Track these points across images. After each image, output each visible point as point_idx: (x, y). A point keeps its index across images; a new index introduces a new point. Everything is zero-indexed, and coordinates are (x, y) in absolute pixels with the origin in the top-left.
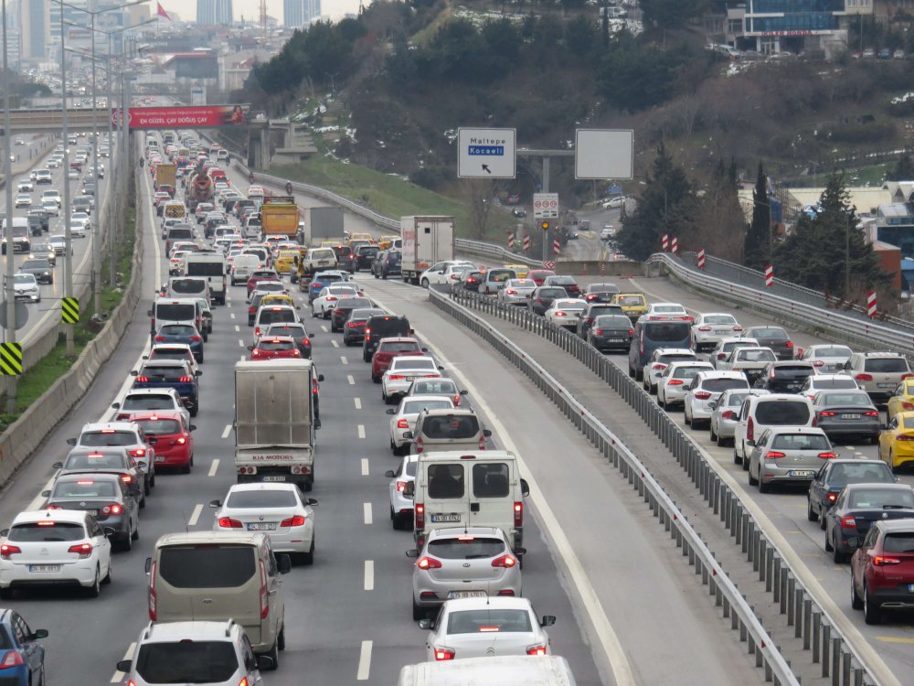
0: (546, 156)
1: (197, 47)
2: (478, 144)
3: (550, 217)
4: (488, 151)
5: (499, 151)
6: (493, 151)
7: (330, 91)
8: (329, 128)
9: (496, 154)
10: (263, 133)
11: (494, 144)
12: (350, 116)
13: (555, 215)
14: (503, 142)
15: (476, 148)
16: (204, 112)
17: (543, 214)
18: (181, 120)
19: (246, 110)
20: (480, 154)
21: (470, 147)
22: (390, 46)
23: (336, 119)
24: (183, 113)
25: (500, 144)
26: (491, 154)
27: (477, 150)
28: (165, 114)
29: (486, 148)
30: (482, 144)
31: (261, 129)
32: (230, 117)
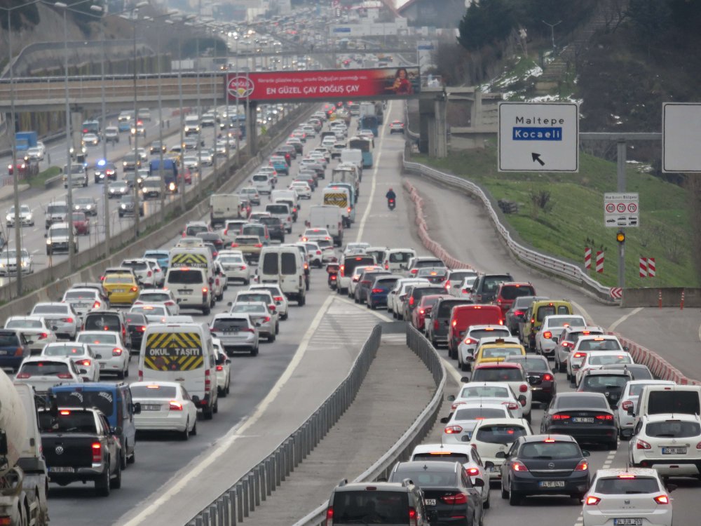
0: (622, 141)
2: (525, 125)
3: (628, 225)
4: (540, 135)
5: (554, 134)
6: (547, 135)
7: (549, 47)
8: (545, 98)
9: (551, 138)
10: (437, 106)
11: (549, 125)
12: (575, 82)
13: (635, 223)
14: (561, 121)
15: (523, 130)
16: (356, 78)
17: (617, 221)
18: (323, 89)
19: (413, 74)
20: (529, 138)
21: (515, 129)
23: (556, 85)
24: (325, 79)
25: (557, 125)
26: (544, 138)
27: (525, 133)
28: (300, 81)
29: (536, 130)
30: (532, 125)
31: (435, 100)
32: (391, 84)
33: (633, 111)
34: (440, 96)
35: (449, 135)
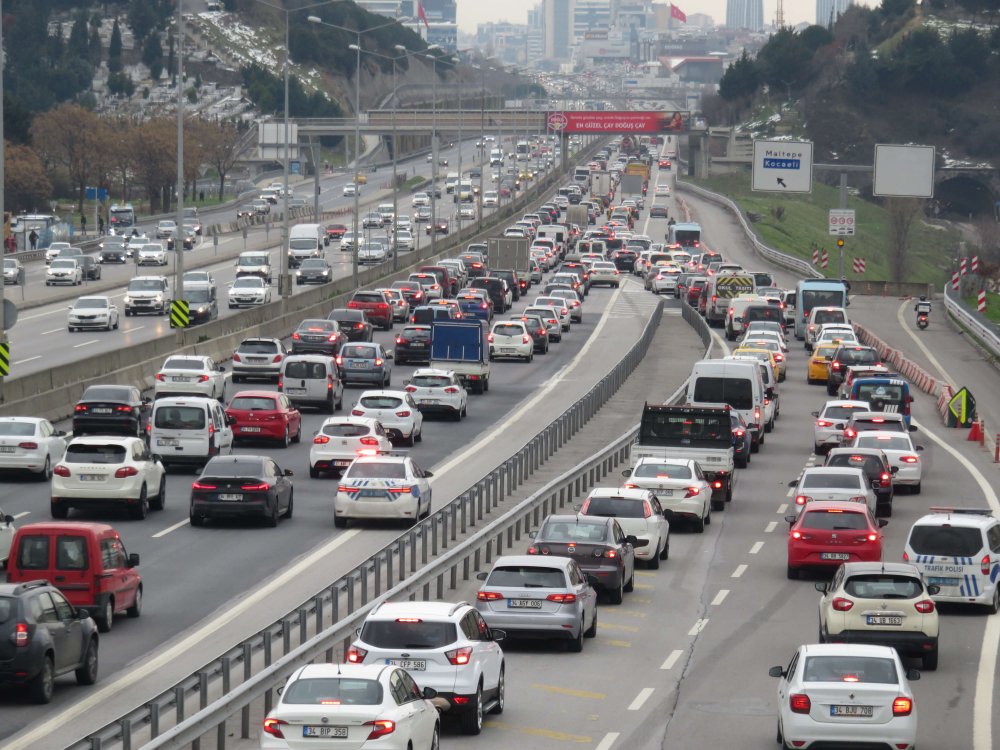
0: (844, 172)
1: (714, 50)
2: (773, 157)
3: (846, 234)
4: (784, 165)
5: (794, 164)
6: (789, 165)
7: (786, 100)
8: (782, 137)
9: (792, 168)
10: (702, 140)
11: (790, 158)
12: (804, 126)
13: (851, 232)
14: (800, 155)
15: (771, 160)
16: (642, 118)
17: (839, 231)
18: (618, 125)
20: (775, 167)
21: (765, 160)
22: (852, 55)
24: (620, 118)
25: (797, 158)
26: (786, 167)
27: (773, 163)
28: (601, 118)
29: (781, 161)
30: (778, 157)
31: (701, 136)
32: (669, 123)
33: (847, 149)
34: (704, 134)
35: (710, 163)
